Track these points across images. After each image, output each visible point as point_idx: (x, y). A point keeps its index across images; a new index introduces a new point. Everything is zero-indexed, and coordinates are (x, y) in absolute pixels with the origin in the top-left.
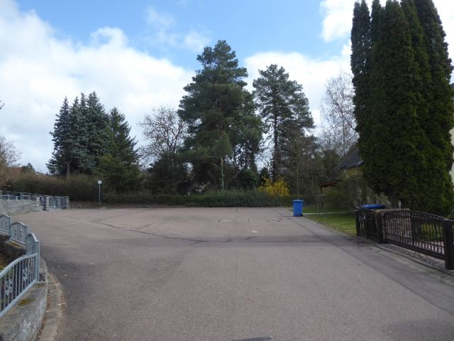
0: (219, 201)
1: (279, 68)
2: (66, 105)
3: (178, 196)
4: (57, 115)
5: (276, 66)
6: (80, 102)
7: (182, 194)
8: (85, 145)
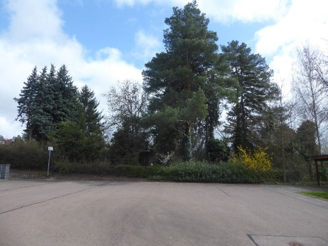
0: (190, 174)
1: (240, 44)
2: (35, 74)
3: (140, 167)
4: (25, 83)
5: (237, 42)
6: (48, 72)
7: (143, 165)
8: (49, 113)
